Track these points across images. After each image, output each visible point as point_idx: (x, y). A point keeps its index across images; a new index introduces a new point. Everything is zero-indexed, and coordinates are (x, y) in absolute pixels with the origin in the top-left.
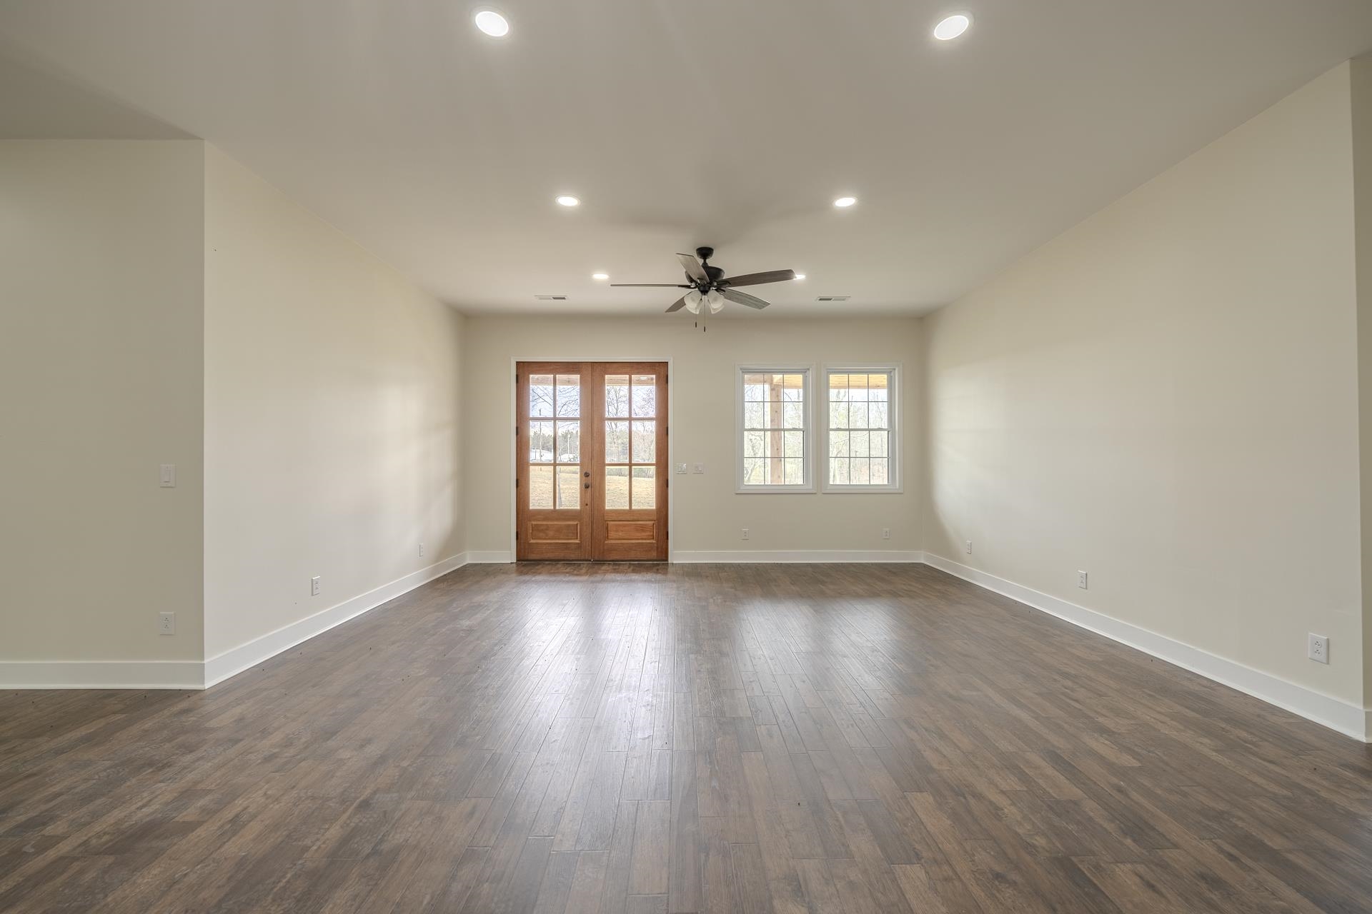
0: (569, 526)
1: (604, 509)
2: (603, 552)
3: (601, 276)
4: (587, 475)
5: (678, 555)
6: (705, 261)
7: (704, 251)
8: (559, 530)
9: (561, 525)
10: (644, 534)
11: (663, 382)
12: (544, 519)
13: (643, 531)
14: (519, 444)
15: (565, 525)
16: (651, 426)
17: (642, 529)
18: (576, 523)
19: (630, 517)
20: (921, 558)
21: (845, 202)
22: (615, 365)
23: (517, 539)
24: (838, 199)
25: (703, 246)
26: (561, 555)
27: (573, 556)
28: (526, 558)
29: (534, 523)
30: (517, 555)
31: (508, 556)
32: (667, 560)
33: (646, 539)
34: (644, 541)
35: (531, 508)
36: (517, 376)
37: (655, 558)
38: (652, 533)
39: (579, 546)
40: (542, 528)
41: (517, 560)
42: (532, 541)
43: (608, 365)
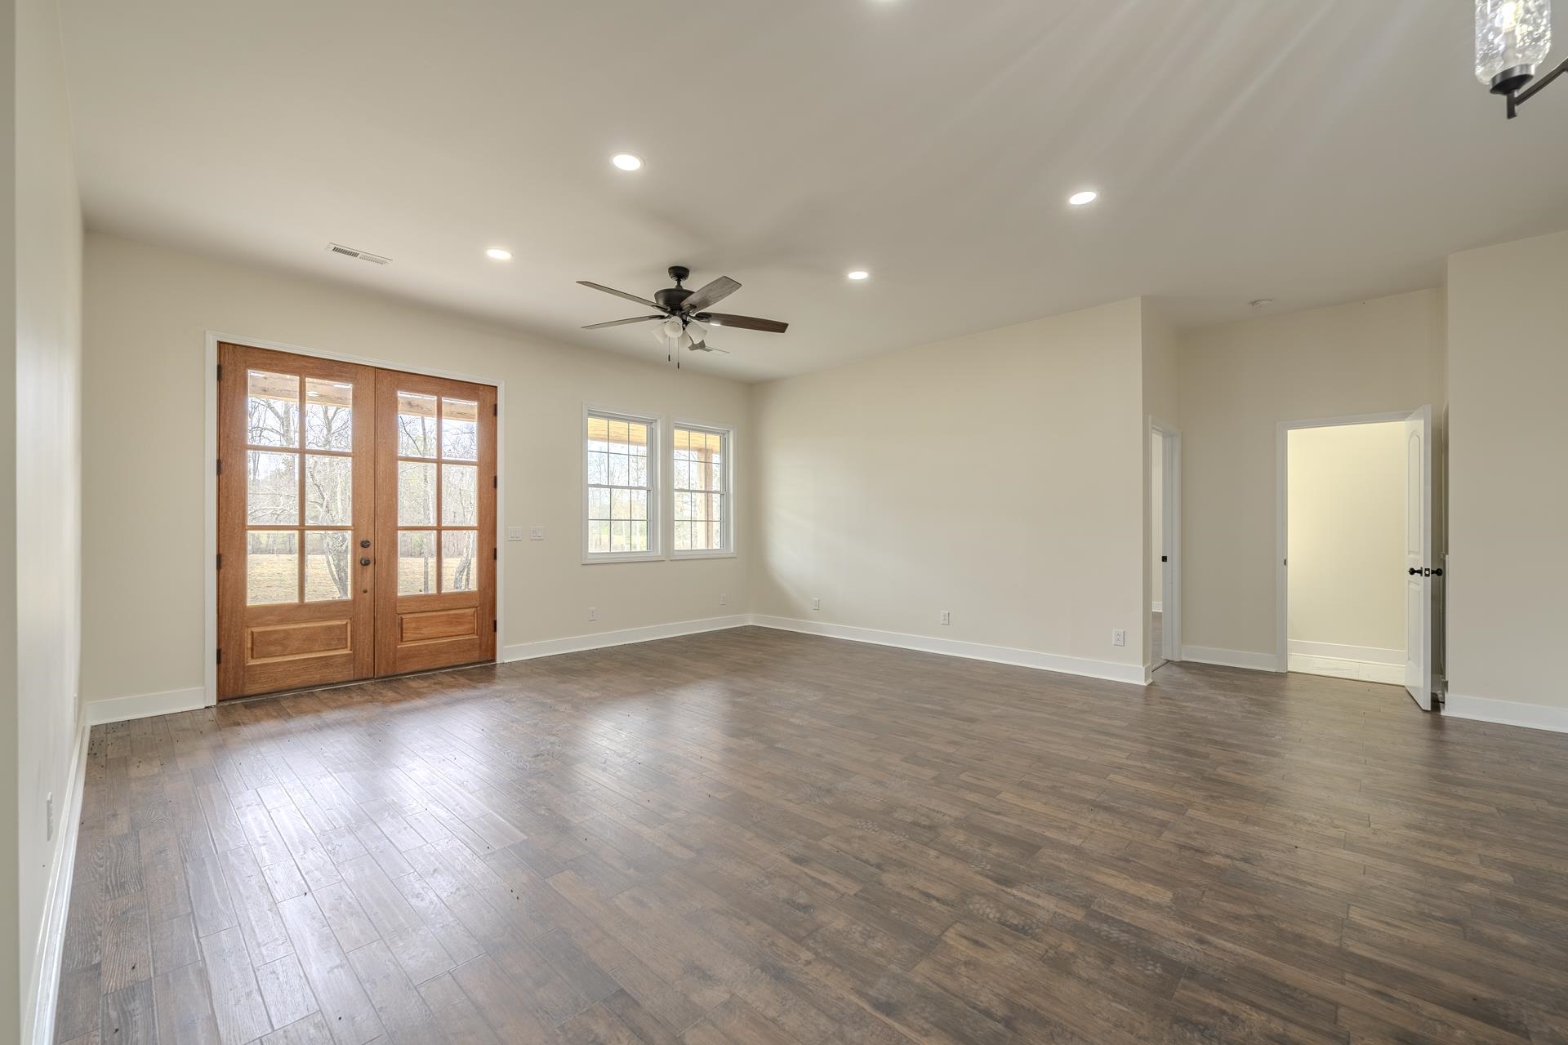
0: (330, 628)
1: (397, 596)
2: (394, 662)
3: (499, 254)
4: (365, 544)
5: (507, 652)
6: (679, 283)
7: (681, 272)
8: (310, 639)
9: (314, 628)
10: (460, 628)
11: (489, 413)
12: (281, 622)
13: (460, 624)
14: (223, 490)
15: (321, 627)
16: (472, 473)
17: (457, 621)
18: (344, 623)
19: (439, 604)
20: (750, 620)
21: (858, 275)
22: (416, 378)
23: (219, 661)
24: (854, 271)
25: (683, 265)
26: (317, 677)
27: (339, 677)
28: (239, 693)
29: (255, 630)
30: (218, 691)
31: (201, 694)
32: (494, 660)
33: (463, 633)
34: (460, 638)
35: (250, 603)
36: (219, 368)
37: (477, 660)
38: (471, 626)
39: (352, 659)
40: (276, 636)
41: (219, 701)
42: (252, 662)
43: (403, 377)
